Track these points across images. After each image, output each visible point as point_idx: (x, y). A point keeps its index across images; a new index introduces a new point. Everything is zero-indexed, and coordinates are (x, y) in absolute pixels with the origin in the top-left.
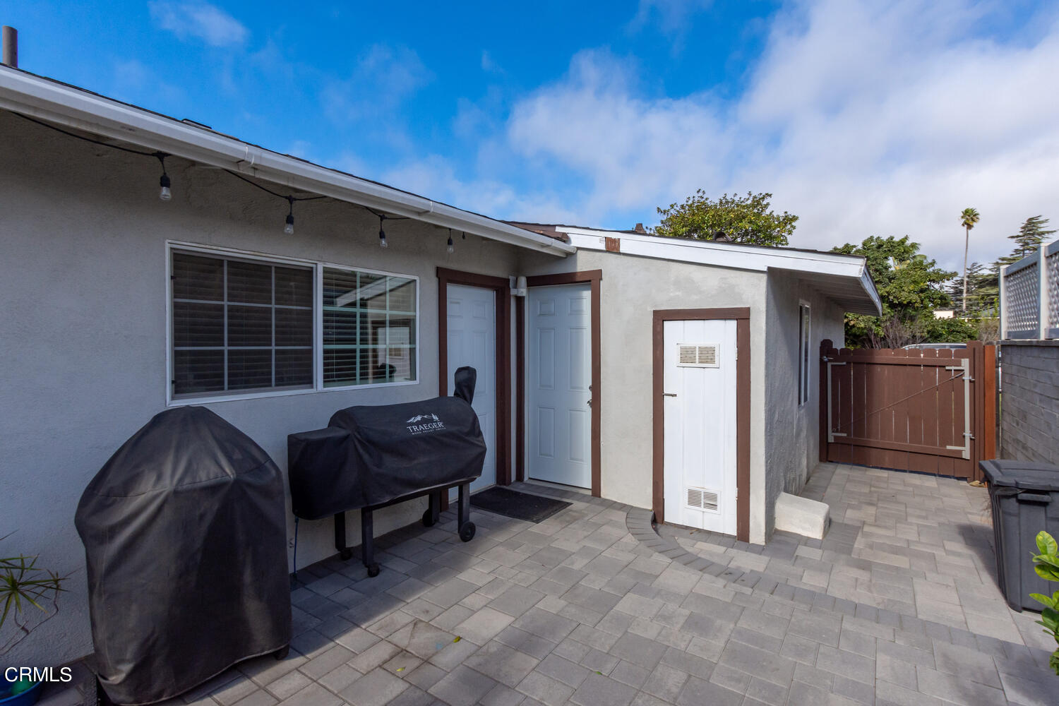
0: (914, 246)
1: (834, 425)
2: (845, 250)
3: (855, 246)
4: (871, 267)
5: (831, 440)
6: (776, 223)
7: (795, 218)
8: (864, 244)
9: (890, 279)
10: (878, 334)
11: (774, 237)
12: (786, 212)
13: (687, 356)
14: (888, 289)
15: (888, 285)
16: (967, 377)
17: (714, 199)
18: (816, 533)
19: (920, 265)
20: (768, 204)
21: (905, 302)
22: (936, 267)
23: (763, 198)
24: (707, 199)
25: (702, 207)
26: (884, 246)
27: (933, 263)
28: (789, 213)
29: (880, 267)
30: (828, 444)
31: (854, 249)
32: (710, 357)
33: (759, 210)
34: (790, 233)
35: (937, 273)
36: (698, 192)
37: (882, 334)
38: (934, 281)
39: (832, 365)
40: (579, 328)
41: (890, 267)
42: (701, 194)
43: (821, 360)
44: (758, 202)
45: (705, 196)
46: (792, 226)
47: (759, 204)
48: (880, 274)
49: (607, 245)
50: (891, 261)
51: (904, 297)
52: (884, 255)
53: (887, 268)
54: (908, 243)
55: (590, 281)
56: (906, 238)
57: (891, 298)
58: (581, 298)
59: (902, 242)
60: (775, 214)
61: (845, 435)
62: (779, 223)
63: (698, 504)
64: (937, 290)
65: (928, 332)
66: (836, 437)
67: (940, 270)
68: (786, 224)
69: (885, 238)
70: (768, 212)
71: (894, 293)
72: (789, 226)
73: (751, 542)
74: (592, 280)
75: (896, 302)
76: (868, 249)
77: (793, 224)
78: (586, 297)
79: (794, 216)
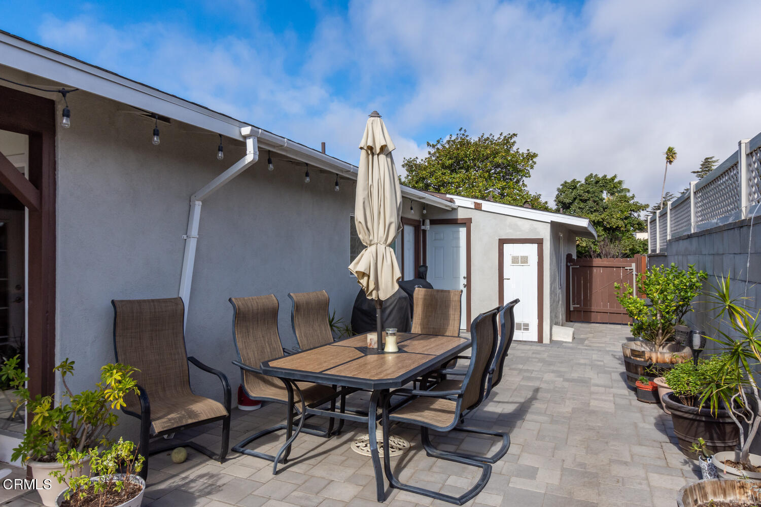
0: (620, 183)
1: (573, 301)
2: (573, 185)
3: (579, 182)
4: (591, 198)
5: (572, 309)
6: (521, 158)
7: (535, 155)
8: (586, 180)
9: (604, 209)
10: (595, 251)
11: (520, 171)
12: (528, 150)
13: (515, 260)
14: (603, 216)
15: (603, 213)
16: (634, 273)
18: (570, 340)
19: (625, 199)
20: (514, 142)
21: (614, 227)
22: (635, 200)
23: (511, 138)
24: (467, 136)
25: (464, 143)
26: (600, 182)
27: (633, 197)
28: (530, 151)
29: (597, 199)
30: (570, 311)
31: (579, 184)
32: (526, 260)
33: (507, 147)
34: (532, 167)
35: (636, 204)
36: (461, 130)
37: (598, 251)
38: (633, 211)
39: (572, 268)
40: (458, 247)
41: (604, 199)
42: (462, 132)
43: (567, 265)
44: (508, 141)
45: (466, 134)
46: (533, 162)
47: (508, 142)
48: (597, 204)
49: (475, 206)
50: (605, 195)
51: (614, 223)
52: (600, 190)
53: (602, 200)
54: (616, 180)
55: (465, 223)
56: (615, 176)
57: (605, 223)
58: (458, 232)
59: (613, 179)
60: (521, 151)
61: (578, 306)
62: (524, 159)
63: (520, 329)
64: (636, 218)
65: (630, 250)
66: (574, 308)
67: (638, 202)
68: (528, 159)
69: (600, 176)
70: (515, 148)
71: (607, 219)
72: (531, 162)
73: (544, 342)
74: (467, 223)
75: (608, 226)
76: (589, 184)
77: (534, 160)
78: (463, 231)
79: (535, 154)
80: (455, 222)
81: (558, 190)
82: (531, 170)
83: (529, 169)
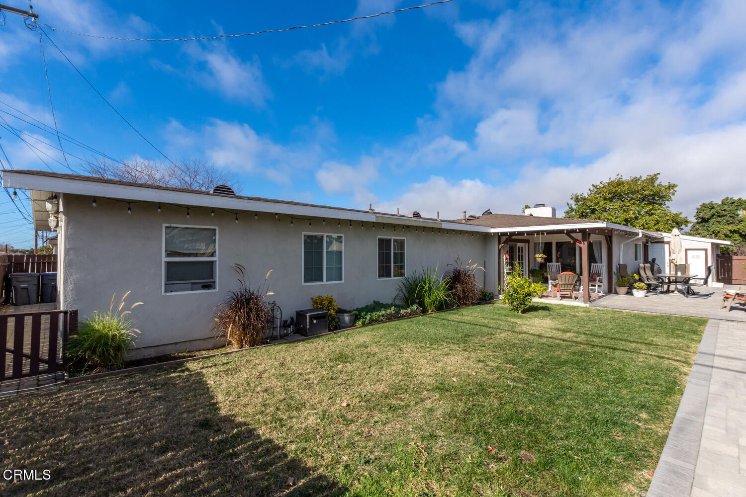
2: (711, 205)
3: (716, 203)
4: (728, 215)
6: (664, 189)
7: (675, 186)
10: (733, 250)
11: (663, 197)
17: (626, 178)
20: (658, 178)
23: (655, 176)
25: (620, 183)
26: (736, 203)
28: (671, 183)
30: (719, 279)
31: (716, 205)
32: (699, 257)
33: (652, 182)
34: (673, 194)
36: (617, 175)
37: (735, 250)
39: (720, 260)
40: (665, 251)
41: (740, 215)
43: (717, 259)
44: (652, 179)
46: (674, 191)
50: (741, 212)
52: (735, 208)
55: (668, 243)
57: (741, 231)
60: (663, 184)
61: (724, 277)
62: (666, 189)
68: (670, 189)
69: (737, 199)
70: (657, 182)
71: (743, 229)
72: (672, 191)
76: (726, 205)
77: (675, 189)
78: (667, 246)
79: (675, 184)
80: (663, 242)
81: (698, 209)
82: (672, 197)
83: (670, 195)
